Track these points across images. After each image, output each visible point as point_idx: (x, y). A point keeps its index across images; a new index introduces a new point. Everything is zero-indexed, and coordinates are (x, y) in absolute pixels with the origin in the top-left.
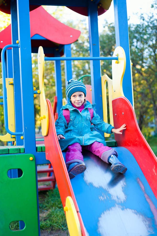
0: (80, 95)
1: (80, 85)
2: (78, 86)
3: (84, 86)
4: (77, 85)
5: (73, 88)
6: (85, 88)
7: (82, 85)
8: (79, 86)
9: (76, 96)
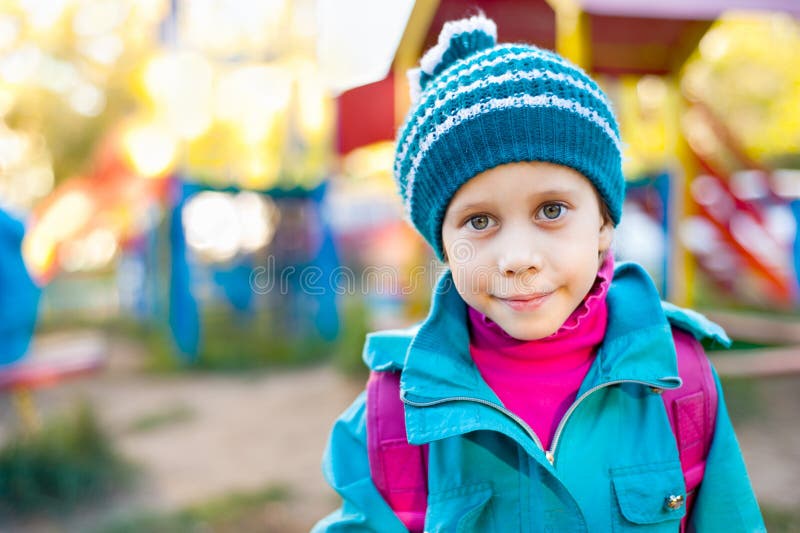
0: (549, 207)
1: (535, 88)
2: (508, 102)
3: (585, 98)
4: (502, 91)
5: (457, 129)
6: (600, 121)
7: (562, 90)
8: (529, 100)
9: (498, 219)
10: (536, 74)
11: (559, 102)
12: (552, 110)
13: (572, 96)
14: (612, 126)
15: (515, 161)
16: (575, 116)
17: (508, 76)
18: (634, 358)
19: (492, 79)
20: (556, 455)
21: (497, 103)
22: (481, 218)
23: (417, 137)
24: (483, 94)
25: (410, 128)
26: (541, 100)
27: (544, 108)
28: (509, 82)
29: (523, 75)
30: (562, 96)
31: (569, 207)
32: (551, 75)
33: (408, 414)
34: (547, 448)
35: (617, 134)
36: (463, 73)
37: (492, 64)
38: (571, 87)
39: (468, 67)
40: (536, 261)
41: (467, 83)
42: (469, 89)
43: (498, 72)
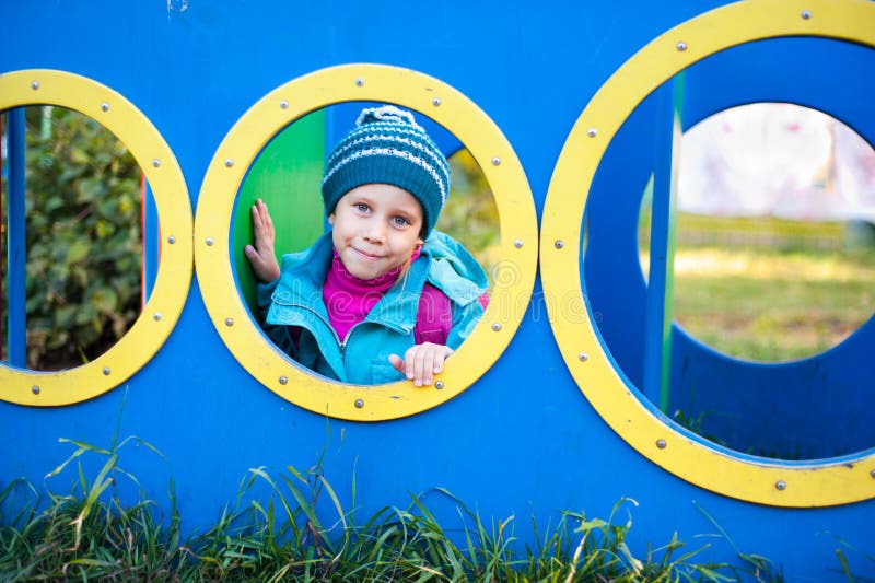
10: (420, 146)
11: (425, 165)
12: (421, 168)
13: (434, 165)
14: (446, 191)
15: (394, 185)
16: (431, 176)
17: (406, 141)
18: (392, 309)
19: (398, 139)
21: (396, 152)
22: (364, 206)
23: (350, 149)
24: (393, 145)
25: (348, 141)
26: (417, 160)
27: (417, 165)
28: (406, 144)
29: (413, 143)
30: (428, 163)
31: (409, 224)
32: (427, 150)
33: (273, 305)
35: (446, 196)
36: (386, 129)
37: (402, 132)
38: (434, 161)
39: (389, 127)
40: (383, 240)
41: (386, 136)
42: (385, 138)
43: (403, 136)
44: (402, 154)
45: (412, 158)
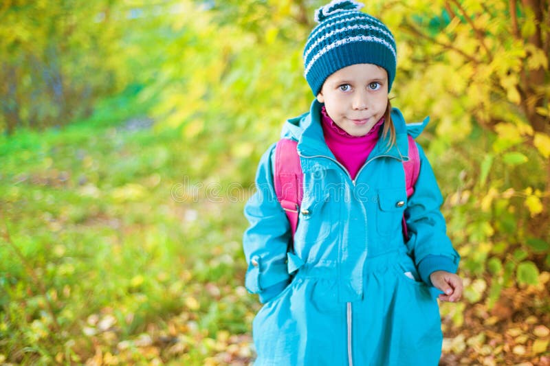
0: (372, 84)
9: (353, 87)
10: (367, 27)
11: (376, 39)
12: (374, 43)
13: (382, 37)
16: (383, 45)
17: (356, 26)
19: (350, 27)
20: (356, 182)
21: (352, 39)
22: (345, 86)
24: (347, 34)
26: (369, 38)
27: (371, 42)
28: (356, 29)
29: (362, 26)
30: (378, 37)
31: (380, 84)
32: (373, 27)
34: (353, 178)
38: (382, 33)
42: (340, 31)
43: (352, 24)
44: (357, 38)
45: (364, 38)
